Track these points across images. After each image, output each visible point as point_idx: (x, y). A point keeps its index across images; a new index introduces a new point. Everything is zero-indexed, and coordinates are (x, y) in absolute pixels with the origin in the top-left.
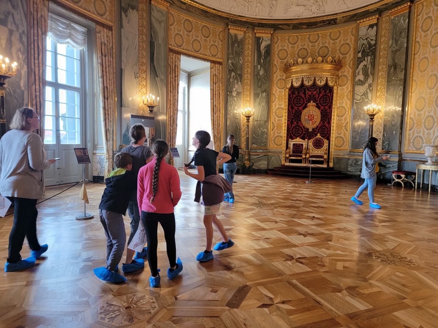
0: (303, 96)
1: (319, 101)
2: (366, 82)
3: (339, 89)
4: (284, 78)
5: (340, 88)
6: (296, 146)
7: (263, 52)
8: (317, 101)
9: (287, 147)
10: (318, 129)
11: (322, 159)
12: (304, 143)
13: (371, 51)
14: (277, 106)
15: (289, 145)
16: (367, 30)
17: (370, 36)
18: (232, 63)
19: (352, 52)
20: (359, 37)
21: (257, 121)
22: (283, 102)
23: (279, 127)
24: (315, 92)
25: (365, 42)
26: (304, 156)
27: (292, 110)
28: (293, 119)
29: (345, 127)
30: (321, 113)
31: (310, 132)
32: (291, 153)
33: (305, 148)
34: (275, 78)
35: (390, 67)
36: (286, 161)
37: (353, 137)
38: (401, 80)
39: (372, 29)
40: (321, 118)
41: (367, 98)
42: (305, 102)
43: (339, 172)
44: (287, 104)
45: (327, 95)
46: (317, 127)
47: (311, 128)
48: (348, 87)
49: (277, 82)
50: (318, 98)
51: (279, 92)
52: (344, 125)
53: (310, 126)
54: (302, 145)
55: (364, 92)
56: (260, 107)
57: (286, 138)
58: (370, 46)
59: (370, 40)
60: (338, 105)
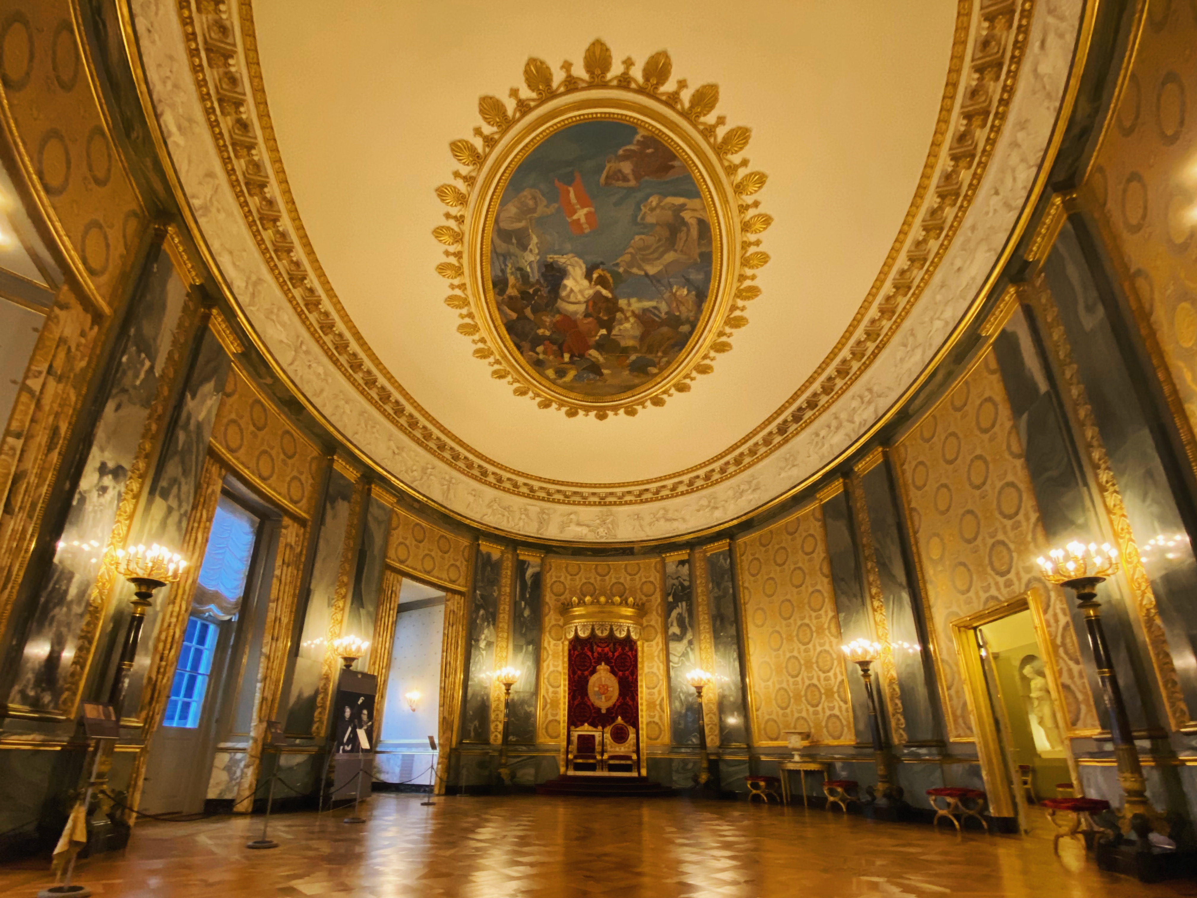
0: (589, 654)
1: (615, 664)
2: (684, 637)
4: (561, 623)
5: (646, 644)
6: (584, 739)
7: (529, 582)
8: (612, 662)
9: (569, 741)
10: (615, 709)
11: (629, 762)
12: (597, 733)
13: (685, 594)
14: (551, 668)
15: (572, 738)
16: (677, 567)
17: (682, 575)
18: (482, 596)
19: (658, 594)
20: (667, 575)
21: (518, 692)
22: (560, 663)
23: (555, 703)
24: (607, 649)
26: (599, 757)
27: (574, 676)
28: (576, 691)
29: (660, 705)
30: (620, 683)
31: (603, 714)
32: (576, 753)
33: (599, 742)
34: (547, 624)
35: (714, 618)
36: (568, 768)
37: (673, 722)
38: (732, 637)
39: (684, 566)
40: (620, 690)
41: (688, 659)
42: (593, 664)
43: (658, 785)
44: (566, 665)
45: (627, 654)
46: (614, 705)
47: (605, 708)
48: (658, 643)
49: (551, 629)
50: (612, 658)
51: (554, 645)
52: (658, 702)
53: (603, 704)
54: (593, 736)
55: (683, 652)
56: (524, 668)
57: (566, 725)
58: (683, 587)
59: (682, 580)
60: (646, 670)
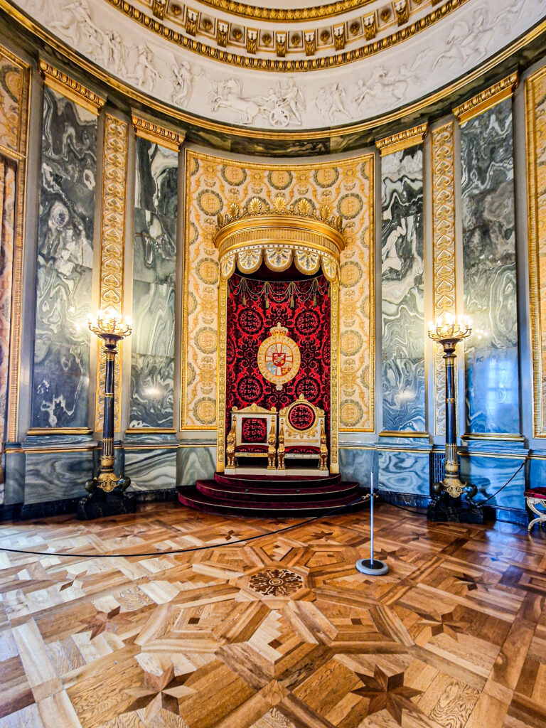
0: (260, 311)
1: (296, 324)
2: (409, 273)
3: (342, 292)
4: (215, 257)
5: (343, 290)
6: (251, 424)
7: (158, 183)
8: (291, 323)
9: (229, 428)
10: (295, 385)
11: (316, 456)
12: (270, 416)
13: (414, 203)
14: (201, 325)
15: (233, 423)
16: (401, 161)
17: (409, 172)
19: (366, 213)
20: (383, 178)
21: (144, 356)
22: (215, 317)
23: (207, 375)
24: (285, 304)
25: (399, 187)
26: (272, 450)
27: (237, 338)
28: (239, 360)
29: (363, 377)
30: (301, 350)
31: (279, 391)
32: (239, 443)
33: (273, 428)
34: (192, 256)
35: (468, 233)
36: (226, 464)
37: (385, 400)
38: (506, 257)
39: (413, 157)
40: (302, 360)
41: (414, 307)
42: (265, 325)
44: (224, 320)
45: (311, 311)
46: (294, 380)
47: (281, 383)
48: (362, 288)
49: (199, 265)
50: (291, 318)
51: (205, 290)
52: (359, 374)
54: (264, 421)
55: (406, 296)
56: (154, 319)
57: (224, 405)
58: (411, 193)
59: (409, 182)
60: (343, 329)
